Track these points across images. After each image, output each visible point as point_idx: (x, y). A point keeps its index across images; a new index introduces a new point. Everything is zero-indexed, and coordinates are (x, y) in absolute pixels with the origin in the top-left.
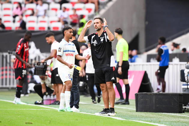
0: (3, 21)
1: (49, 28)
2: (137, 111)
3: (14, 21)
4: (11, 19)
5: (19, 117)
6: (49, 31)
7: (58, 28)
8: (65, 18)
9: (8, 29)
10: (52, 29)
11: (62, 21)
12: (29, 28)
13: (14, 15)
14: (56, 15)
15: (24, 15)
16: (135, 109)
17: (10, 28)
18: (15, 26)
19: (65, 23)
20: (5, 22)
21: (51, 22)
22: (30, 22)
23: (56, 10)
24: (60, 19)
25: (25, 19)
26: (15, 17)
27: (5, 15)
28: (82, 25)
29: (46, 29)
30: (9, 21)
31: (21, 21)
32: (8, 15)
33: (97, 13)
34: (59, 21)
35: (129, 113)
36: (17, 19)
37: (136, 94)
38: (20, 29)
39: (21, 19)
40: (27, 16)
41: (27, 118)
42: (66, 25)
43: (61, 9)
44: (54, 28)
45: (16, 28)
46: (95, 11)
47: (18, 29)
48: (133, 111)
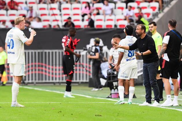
0: (72, 20)
1: (116, 26)
3: (83, 20)
4: (80, 18)
5: (89, 109)
6: (116, 28)
7: (124, 26)
8: (131, 16)
9: (77, 28)
10: (118, 27)
11: (127, 19)
12: (97, 26)
13: (83, 14)
14: (122, 14)
15: (92, 14)
17: (80, 26)
18: (83, 24)
19: (131, 21)
20: (75, 20)
21: (118, 20)
22: (98, 20)
23: (122, 8)
24: (126, 17)
25: (93, 17)
26: (83, 16)
27: (74, 15)
29: (113, 27)
30: (78, 20)
31: (90, 20)
32: (78, 14)
33: (161, 11)
34: (125, 19)
36: (86, 17)
38: (89, 27)
39: (89, 18)
40: (94, 15)
41: (97, 110)
42: (132, 23)
43: (127, 8)
44: (120, 26)
45: (85, 26)
46: (159, 9)
47: (86, 27)
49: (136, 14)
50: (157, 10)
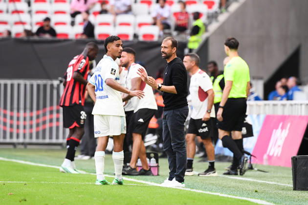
0: (52, 24)
1: (136, 36)
2: (295, 189)
3: (73, 24)
4: (67, 18)
5: (80, 196)
6: (136, 41)
7: (152, 36)
8: (166, 19)
9: (62, 38)
10: (141, 39)
12: (100, 35)
13: (72, 12)
14: (149, 13)
15: (91, 11)
16: (291, 186)
17: (66, 35)
18: (74, 31)
19: (166, 26)
20: (57, 24)
21: (140, 25)
22: (101, 24)
23: (149, 2)
24: (155, 19)
25: (92, 19)
26: (74, 15)
27: (57, 12)
28: (196, 31)
29: (131, 38)
30: (64, 24)
31: (86, 23)
32: (63, 12)
33: (223, 9)
34: (155, 24)
35: (281, 192)
36: (79, 18)
37: (294, 157)
38: (84, 37)
39: (84, 20)
40: (95, 14)
41: (95, 199)
42: (167, 31)
43: (157, 1)
44: (145, 36)
45: (77, 35)
46: (221, 5)
47: (79, 37)
48: (288, 189)
49: (176, 14)
50: (215, 8)
